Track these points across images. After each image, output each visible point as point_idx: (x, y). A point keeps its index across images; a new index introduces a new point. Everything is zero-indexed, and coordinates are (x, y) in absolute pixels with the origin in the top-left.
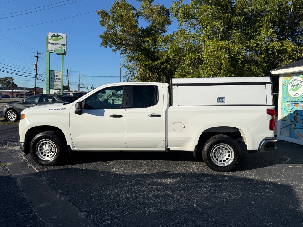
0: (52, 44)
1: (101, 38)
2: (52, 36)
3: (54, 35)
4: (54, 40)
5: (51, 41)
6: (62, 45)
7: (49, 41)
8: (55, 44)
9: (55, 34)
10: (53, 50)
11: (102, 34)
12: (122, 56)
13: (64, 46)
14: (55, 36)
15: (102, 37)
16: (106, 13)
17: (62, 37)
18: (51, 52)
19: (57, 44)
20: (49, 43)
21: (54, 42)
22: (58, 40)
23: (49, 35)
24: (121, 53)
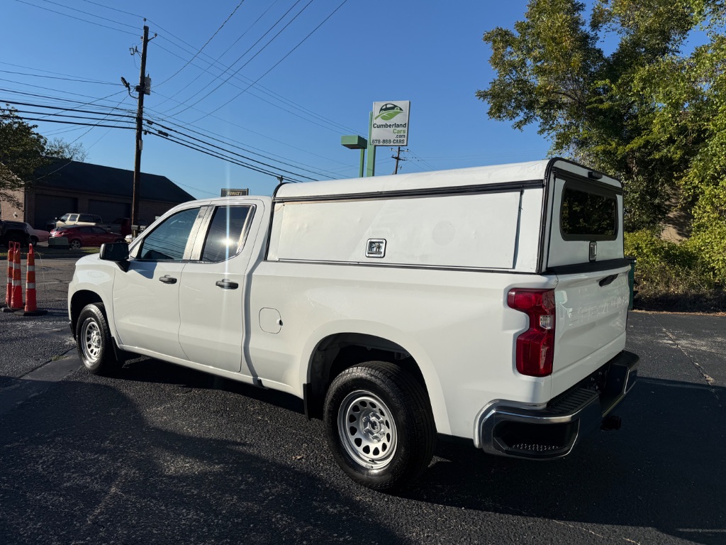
0: (379, 126)
1: (482, 99)
2: (381, 109)
3: (384, 107)
4: (384, 118)
5: (379, 121)
6: (398, 126)
7: (374, 121)
8: (386, 126)
9: (386, 105)
10: (381, 141)
11: (487, 87)
12: (543, 135)
13: (403, 129)
14: (387, 109)
15: (483, 95)
16: (506, 33)
17: (401, 109)
18: (377, 144)
19: (390, 126)
20: (375, 126)
21: (384, 122)
22: (392, 116)
23: (377, 107)
24: (540, 129)
